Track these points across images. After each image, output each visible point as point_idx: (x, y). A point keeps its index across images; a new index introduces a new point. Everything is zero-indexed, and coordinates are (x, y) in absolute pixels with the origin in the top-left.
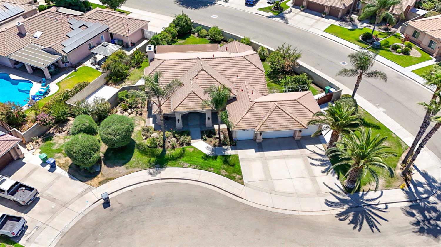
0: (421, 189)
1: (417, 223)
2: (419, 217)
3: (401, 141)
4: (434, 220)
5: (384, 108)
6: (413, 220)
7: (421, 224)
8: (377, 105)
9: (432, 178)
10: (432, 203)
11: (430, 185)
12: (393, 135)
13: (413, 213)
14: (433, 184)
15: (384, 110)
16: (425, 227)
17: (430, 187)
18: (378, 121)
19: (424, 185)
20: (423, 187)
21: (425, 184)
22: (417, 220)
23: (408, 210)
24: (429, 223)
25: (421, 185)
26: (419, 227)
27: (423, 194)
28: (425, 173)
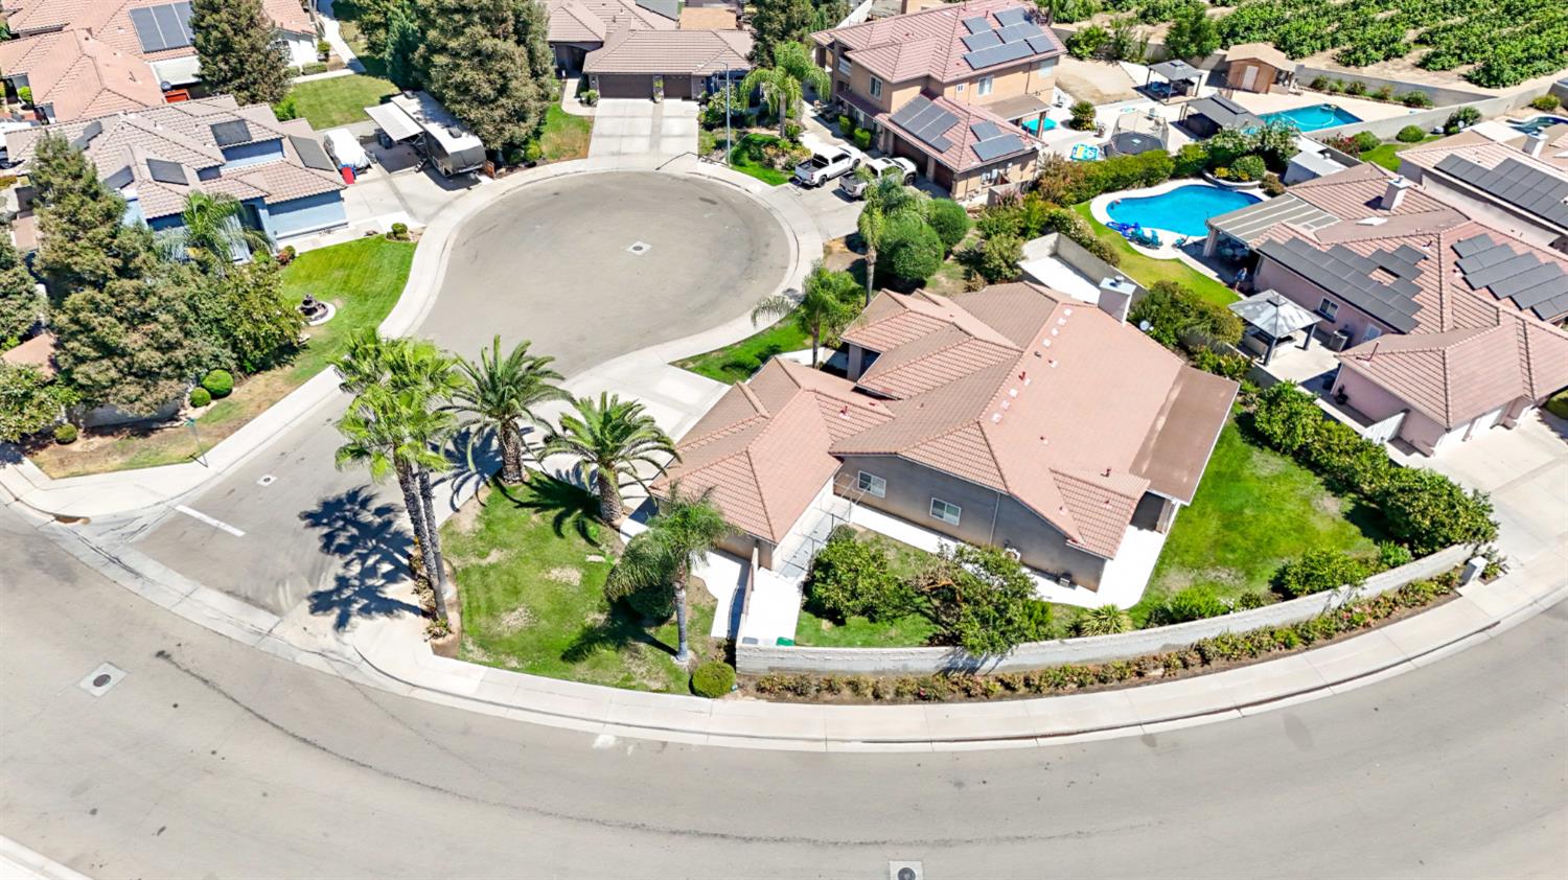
0: (386, 567)
1: (364, 504)
2: (367, 517)
3: (485, 659)
4: (338, 529)
5: (601, 752)
6: (375, 504)
7: (357, 508)
8: (630, 749)
9: (374, 613)
10: (353, 560)
11: (370, 593)
12: (514, 664)
13: (380, 516)
14: (366, 601)
15: (600, 742)
16: (348, 507)
17: (370, 587)
18: (579, 681)
19: (382, 581)
20: (384, 576)
21: (382, 586)
22: (369, 508)
23: (390, 516)
24: (344, 518)
25: (391, 578)
26: (360, 499)
27: (378, 562)
28: (392, 613)
